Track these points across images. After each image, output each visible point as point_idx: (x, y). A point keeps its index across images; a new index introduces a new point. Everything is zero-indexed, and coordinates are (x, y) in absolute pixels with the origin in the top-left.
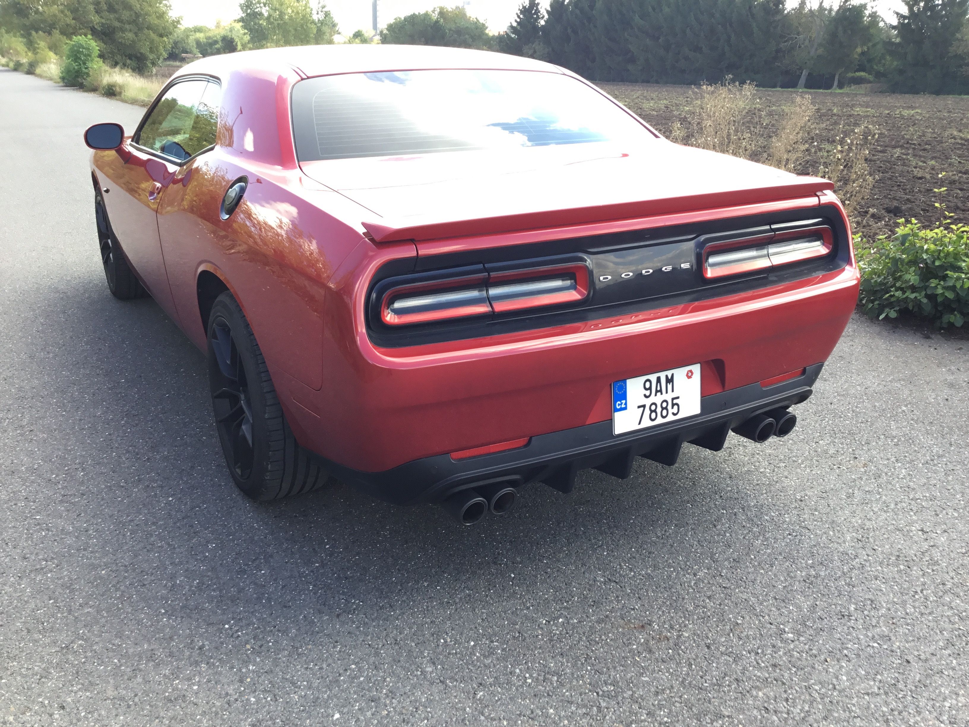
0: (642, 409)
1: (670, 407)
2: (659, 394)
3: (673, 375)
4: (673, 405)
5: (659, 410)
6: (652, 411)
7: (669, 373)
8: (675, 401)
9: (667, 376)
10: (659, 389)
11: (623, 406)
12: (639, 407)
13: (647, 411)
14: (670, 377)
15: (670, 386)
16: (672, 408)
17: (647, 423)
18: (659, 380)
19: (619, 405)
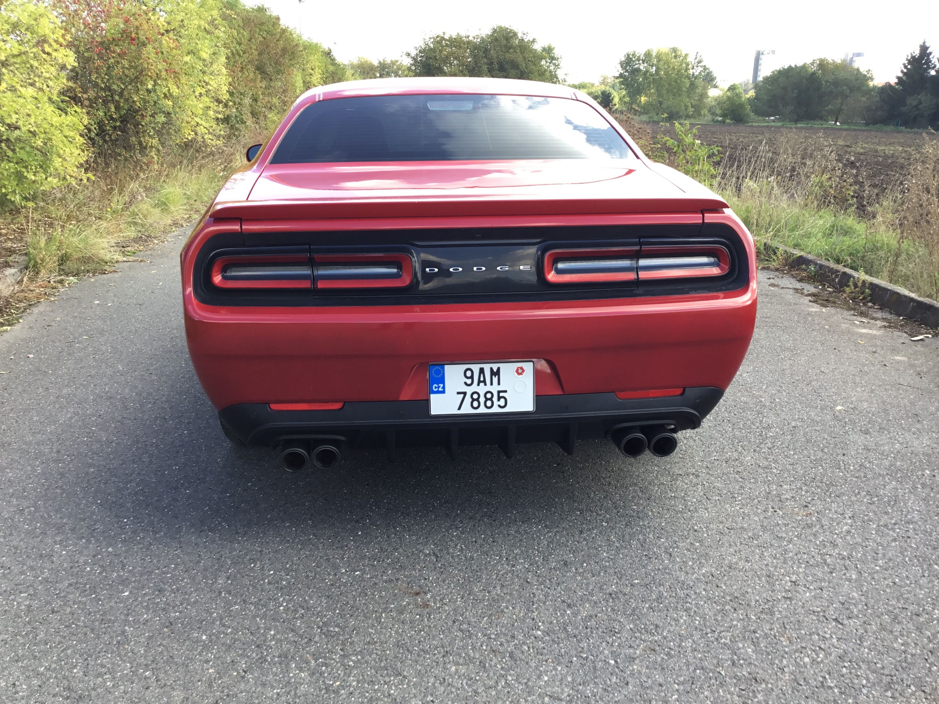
0: (462, 395)
1: (495, 399)
2: (482, 384)
3: (499, 369)
4: (499, 398)
5: (482, 400)
6: (473, 400)
7: (495, 367)
8: (501, 394)
9: (492, 369)
10: (482, 379)
11: (440, 389)
12: (459, 393)
13: (468, 399)
14: (495, 370)
15: (495, 379)
16: (499, 400)
17: (467, 409)
18: (482, 371)
19: (436, 388)
